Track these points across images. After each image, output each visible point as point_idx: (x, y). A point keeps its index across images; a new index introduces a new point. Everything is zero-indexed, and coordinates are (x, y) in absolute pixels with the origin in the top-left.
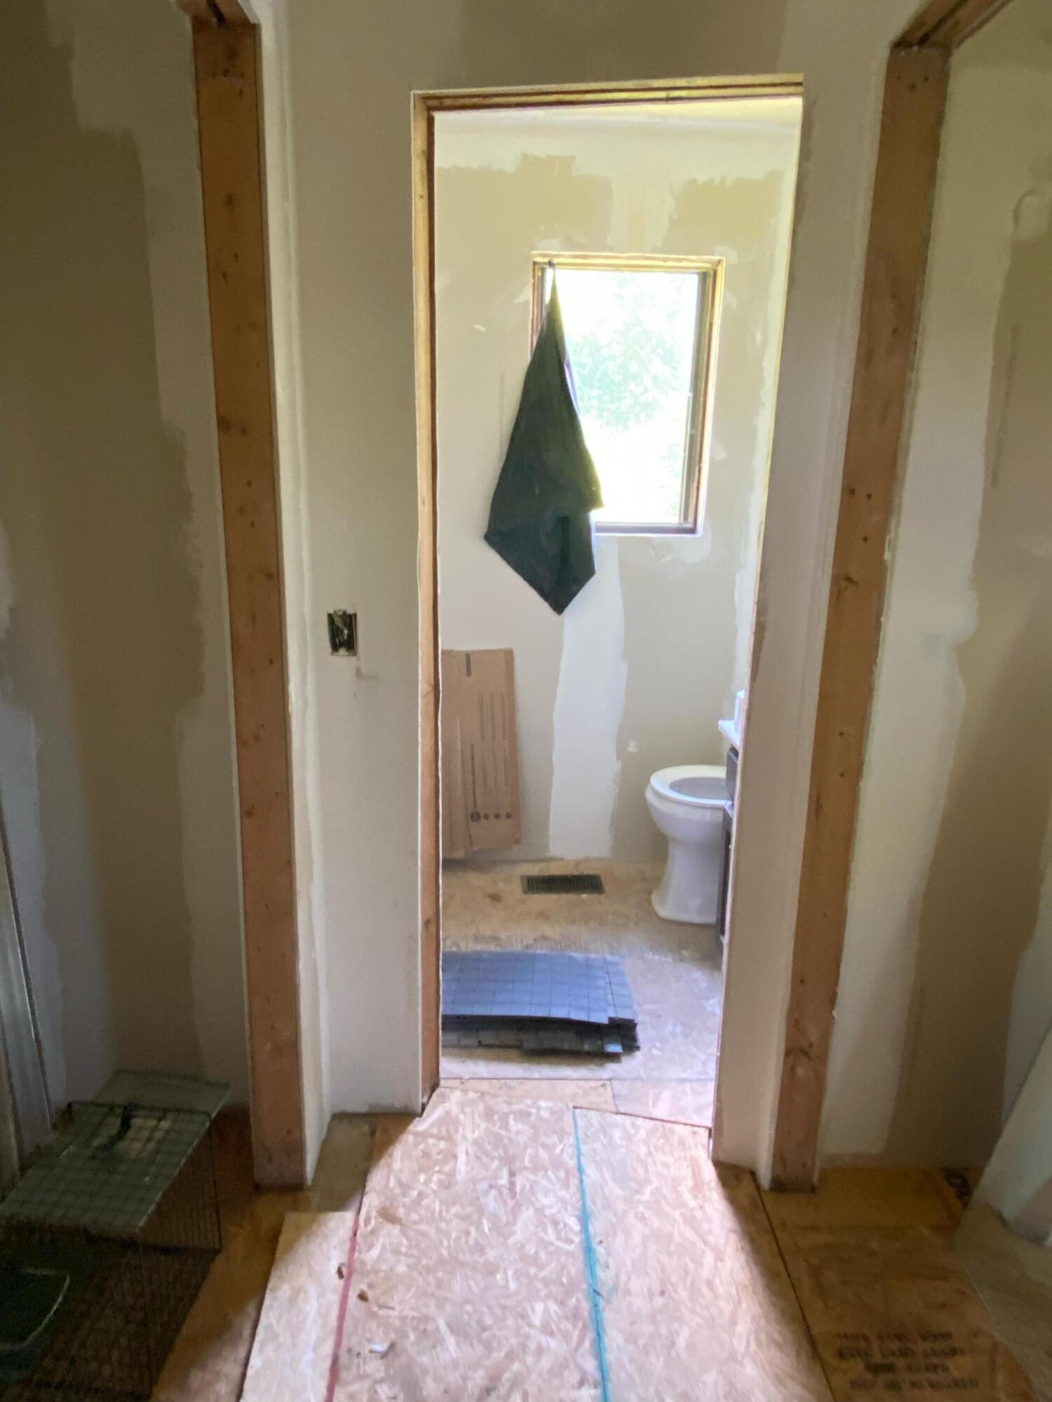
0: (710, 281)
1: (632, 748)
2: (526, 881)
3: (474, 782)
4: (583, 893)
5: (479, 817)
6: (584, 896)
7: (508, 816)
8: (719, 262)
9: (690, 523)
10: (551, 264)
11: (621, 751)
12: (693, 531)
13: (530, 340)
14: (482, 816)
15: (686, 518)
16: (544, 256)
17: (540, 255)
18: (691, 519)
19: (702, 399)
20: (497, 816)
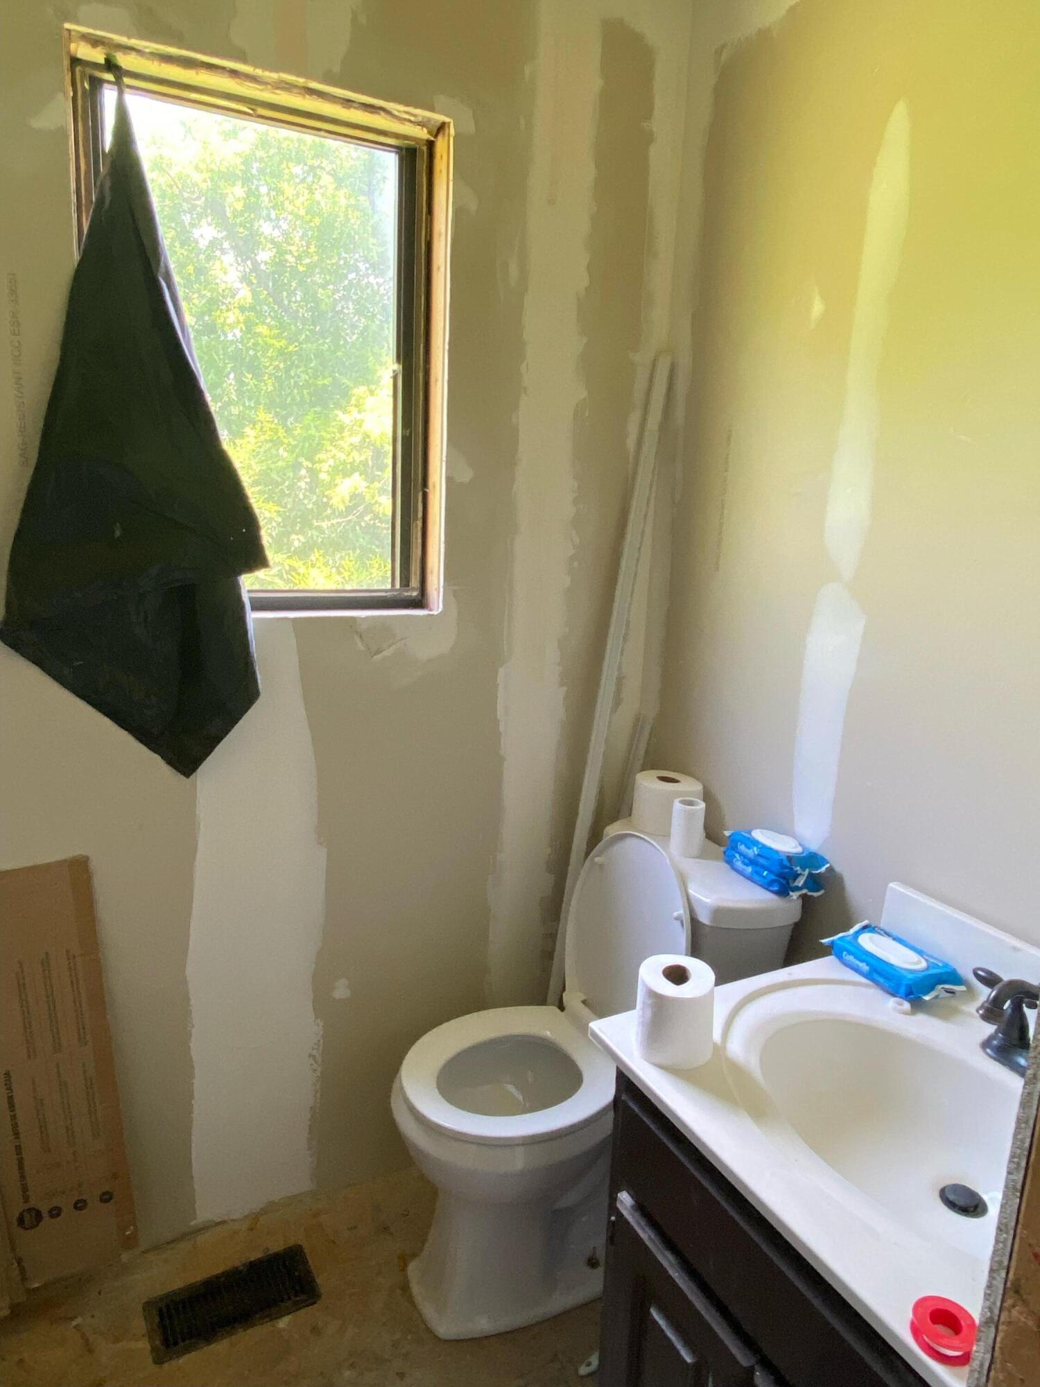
0: (422, 166)
1: (341, 991)
2: (155, 1312)
3: (18, 1149)
4: (280, 1316)
5: (38, 1216)
6: (283, 1323)
7: (106, 1198)
8: (442, 127)
9: (413, 589)
10: (110, 65)
11: (322, 1002)
12: (420, 602)
13: (75, 223)
14: (45, 1214)
15: (406, 582)
16: (95, 42)
17: (85, 37)
18: (415, 582)
19: (421, 375)
20: (80, 1205)
